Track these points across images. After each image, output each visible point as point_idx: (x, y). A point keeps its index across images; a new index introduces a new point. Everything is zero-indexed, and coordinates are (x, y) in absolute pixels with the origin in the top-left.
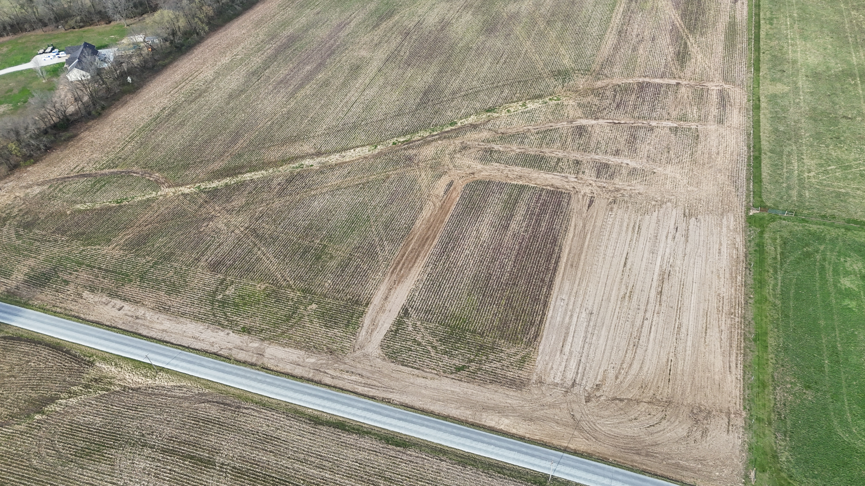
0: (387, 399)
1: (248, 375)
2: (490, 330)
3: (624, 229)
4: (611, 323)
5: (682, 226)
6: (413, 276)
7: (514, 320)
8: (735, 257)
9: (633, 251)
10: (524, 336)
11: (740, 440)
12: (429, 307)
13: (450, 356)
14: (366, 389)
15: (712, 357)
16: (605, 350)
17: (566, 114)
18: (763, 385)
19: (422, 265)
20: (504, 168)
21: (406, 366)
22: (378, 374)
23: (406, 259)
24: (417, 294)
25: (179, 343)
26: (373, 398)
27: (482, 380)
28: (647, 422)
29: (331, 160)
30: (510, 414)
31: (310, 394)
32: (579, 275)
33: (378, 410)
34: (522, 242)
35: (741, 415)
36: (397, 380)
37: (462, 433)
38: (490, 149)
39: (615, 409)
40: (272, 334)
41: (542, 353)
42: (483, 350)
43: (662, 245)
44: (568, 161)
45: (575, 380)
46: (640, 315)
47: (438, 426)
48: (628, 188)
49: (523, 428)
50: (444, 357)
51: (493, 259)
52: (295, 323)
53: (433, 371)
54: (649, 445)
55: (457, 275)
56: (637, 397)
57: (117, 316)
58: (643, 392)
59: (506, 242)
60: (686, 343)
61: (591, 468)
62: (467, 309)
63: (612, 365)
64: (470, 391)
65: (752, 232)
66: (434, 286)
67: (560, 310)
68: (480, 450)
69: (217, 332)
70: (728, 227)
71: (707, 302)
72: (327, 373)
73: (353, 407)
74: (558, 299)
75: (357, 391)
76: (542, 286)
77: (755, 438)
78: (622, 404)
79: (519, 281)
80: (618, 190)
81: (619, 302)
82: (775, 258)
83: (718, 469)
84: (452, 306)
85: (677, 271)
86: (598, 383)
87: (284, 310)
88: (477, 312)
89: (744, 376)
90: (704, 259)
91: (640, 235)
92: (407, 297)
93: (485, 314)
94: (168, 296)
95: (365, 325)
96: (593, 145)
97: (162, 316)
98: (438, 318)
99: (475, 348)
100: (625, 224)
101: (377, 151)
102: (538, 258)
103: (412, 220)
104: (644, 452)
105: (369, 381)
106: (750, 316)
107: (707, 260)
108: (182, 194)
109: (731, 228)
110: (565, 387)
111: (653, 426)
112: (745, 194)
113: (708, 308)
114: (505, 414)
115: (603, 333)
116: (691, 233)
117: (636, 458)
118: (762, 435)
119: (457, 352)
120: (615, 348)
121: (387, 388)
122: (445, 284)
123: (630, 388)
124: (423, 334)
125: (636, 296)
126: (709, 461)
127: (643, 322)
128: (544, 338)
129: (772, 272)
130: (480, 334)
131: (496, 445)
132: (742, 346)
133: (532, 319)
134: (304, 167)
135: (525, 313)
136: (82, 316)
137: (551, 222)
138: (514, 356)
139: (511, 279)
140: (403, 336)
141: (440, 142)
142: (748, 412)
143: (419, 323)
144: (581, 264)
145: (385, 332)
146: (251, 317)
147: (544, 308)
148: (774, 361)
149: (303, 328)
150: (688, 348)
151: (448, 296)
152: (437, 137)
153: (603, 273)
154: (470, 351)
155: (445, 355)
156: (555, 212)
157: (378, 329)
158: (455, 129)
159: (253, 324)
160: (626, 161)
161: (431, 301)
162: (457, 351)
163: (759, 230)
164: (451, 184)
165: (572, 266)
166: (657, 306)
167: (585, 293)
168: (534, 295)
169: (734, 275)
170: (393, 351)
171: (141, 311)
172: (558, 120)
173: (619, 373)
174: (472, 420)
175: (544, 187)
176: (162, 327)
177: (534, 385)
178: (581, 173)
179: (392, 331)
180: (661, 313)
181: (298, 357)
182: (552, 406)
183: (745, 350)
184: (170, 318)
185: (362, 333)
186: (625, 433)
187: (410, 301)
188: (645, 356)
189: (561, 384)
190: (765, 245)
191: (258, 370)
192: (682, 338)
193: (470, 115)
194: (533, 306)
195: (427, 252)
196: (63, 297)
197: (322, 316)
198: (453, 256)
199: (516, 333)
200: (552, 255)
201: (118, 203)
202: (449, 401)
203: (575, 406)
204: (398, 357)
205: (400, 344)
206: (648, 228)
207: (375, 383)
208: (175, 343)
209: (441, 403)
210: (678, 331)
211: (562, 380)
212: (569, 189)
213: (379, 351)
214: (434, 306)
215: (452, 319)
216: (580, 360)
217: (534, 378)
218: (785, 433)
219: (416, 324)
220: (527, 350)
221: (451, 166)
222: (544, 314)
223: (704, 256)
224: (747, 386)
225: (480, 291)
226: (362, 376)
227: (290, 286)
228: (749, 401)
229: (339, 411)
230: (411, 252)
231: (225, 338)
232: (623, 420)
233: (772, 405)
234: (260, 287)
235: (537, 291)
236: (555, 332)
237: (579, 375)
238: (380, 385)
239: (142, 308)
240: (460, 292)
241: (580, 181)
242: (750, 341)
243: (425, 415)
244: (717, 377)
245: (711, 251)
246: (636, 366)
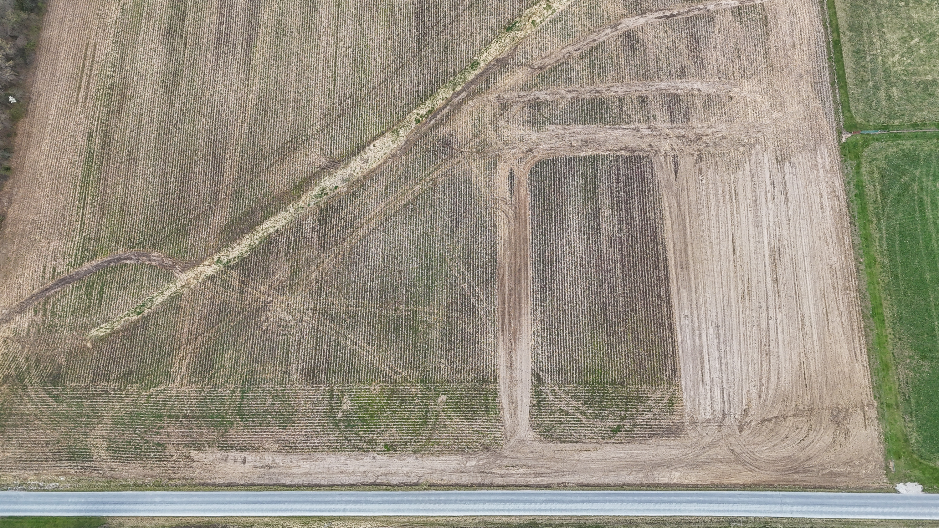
0: (562, 483)
1: (421, 498)
2: (629, 377)
3: (721, 198)
4: (740, 333)
5: (778, 178)
6: (526, 328)
7: (648, 357)
8: (837, 210)
9: (738, 230)
10: (663, 374)
11: (877, 433)
12: (559, 364)
13: (602, 419)
14: (538, 479)
15: (838, 347)
16: (741, 367)
17: (605, 13)
18: (886, 367)
19: (529, 311)
20: (563, 132)
21: (564, 442)
22: (542, 460)
23: (509, 307)
24: (540, 352)
25: (331, 483)
26: (548, 487)
27: (640, 437)
28: (797, 437)
29: (354, 171)
30: (678, 466)
31: (489, 501)
32: (693, 279)
33: (559, 498)
34: (622, 248)
35: (873, 406)
36: (563, 460)
37: (643, 498)
38: (534, 100)
39: (767, 431)
40: (418, 444)
41: (686, 389)
42: (630, 402)
43: (764, 212)
44: (632, 102)
45: (724, 411)
46: (763, 314)
47: (619, 498)
48: (710, 131)
49: (693, 476)
50: (596, 422)
51: (599, 281)
52: (434, 425)
53: (592, 441)
54: (804, 461)
55: (571, 314)
56: (783, 413)
57: (246, 471)
58: (786, 406)
59: (605, 252)
60: (812, 337)
61: (762, 499)
62: (598, 357)
63: (753, 383)
64: (634, 453)
65: (849, 168)
66: (552, 336)
67: (687, 331)
68: (664, 510)
69: (361, 459)
70: (824, 167)
71: (822, 279)
72: (494, 473)
73: (535, 502)
74: (682, 316)
75: (530, 483)
76: (661, 304)
77: (888, 427)
78: (771, 425)
79: (636, 305)
80: (699, 137)
81: (740, 304)
82: (875, 202)
83: (864, 466)
84: (581, 358)
85: (786, 246)
86: (745, 408)
87: (415, 411)
88: (608, 357)
89: (869, 362)
90: (809, 221)
91: (739, 204)
92: (532, 358)
93: (617, 357)
94: (285, 431)
95: (504, 406)
96: (652, 63)
97: (295, 457)
98: (573, 377)
99: (621, 402)
100: (720, 192)
101: (402, 141)
102: (646, 267)
103: (491, 247)
104: (801, 469)
105: (538, 470)
106: (864, 287)
107: (812, 221)
108: (208, 278)
109: (828, 168)
110: (717, 422)
111: (803, 440)
112: (833, 110)
113: (824, 287)
114: (674, 467)
115: (735, 347)
116: (789, 186)
117: (796, 476)
118: (893, 422)
119: (606, 412)
120: (750, 362)
121: (557, 472)
122: (563, 330)
123: (774, 405)
124: (566, 401)
125: (754, 291)
126: (855, 462)
127: (768, 323)
128: (682, 371)
129: (876, 222)
130: (620, 384)
131: (677, 502)
132: (862, 326)
133: (665, 350)
134: (329, 192)
135: (655, 344)
136: (209, 481)
137: (643, 211)
138: (661, 400)
139: (627, 304)
140: (547, 408)
141: (471, 103)
142: (879, 401)
143: (556, 388)
144: (691, 262)
145: (527, 409)
146: (387, 431)
147: (672, 334)
148: (892, 337)
149: (446, 428)
150: (815, 344)
151: (572, 346)
152: (464, 94)
153: (715, 269)
154: (619, 407)
155: (596, 418)
156: (642, 192)
157: (520, 407)
158: (481, 75)
159: (393, 438)
160: (697, 85)
161: (557, 357)
162: (606, 410)
163: (855, 163)
164: (511, 177)
165: (682, 267)
166: (777, 298)
167: (705, 302)
168: (657, 319)
169: (841, 237)
170: (545, 429)
171: (268, 458)
172: (599, 28)
173: (761, 391)
174: (646, 482)
175: (618, 153)
176: (302, 471)
177: (690, 428)
178: (652, 118)
179: (534, 406)
180: (782, 307)
181: (457, 464)
182: (712, 445)
183: (865, 331)
184: (304, 457)
185: (506, 416)
186: (781, 455)
187: (537, 362)
188: (779, 364)
189: (713, 419)
190: (864, 184)
191: (426, 489)
192: (808, 332)
193: (490, 42)
194: (660, 333)
195: (527, 290)
196: (171, 465)
197: (456, 407)
198: (557, 289)
199: (654, 373)
200: (658, 259)
201: (139, 314)
202: (620, 469)
203: (732, 440)
204: (553, 434)
205: (548, 419)
206: (745, 191)
207: (543, 470)
208: (326, 483)
209: (613, 473)
210: (803, 325)
211: (712, 414)
212: (646, 149)
213: (532, 433)
214: (563, 362)
215: (587, 373)
216: (722, 386)
217: (687, 419)
218: (911, 413)
219: (554, 390)
220: (671, 390)
221: (501, 145)
222: (673, 342)
223: (808, 218)
224: (874, 372)
225: (602, 329)
226: (529, 467)
227: (406, 380)
228: (877, 388)
229: (524, 510)
230: (510, 294)
231: (375, 464)
232: (777, 442)
233: (897, 387)
234: (375, 390)
235: (659, 313)
236: (690, 360)
237: (726, 403)
238: (549, 471)
239: (267, 453)
240: (582, 336)
241: (654, 133)
242: (869, 319)
243: (603, 490)
244: (846, 370)
245: (813, 208)
246: (774, 379)
